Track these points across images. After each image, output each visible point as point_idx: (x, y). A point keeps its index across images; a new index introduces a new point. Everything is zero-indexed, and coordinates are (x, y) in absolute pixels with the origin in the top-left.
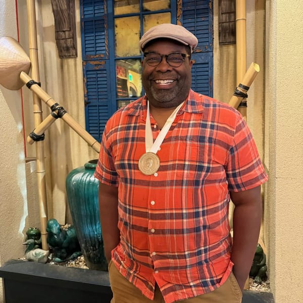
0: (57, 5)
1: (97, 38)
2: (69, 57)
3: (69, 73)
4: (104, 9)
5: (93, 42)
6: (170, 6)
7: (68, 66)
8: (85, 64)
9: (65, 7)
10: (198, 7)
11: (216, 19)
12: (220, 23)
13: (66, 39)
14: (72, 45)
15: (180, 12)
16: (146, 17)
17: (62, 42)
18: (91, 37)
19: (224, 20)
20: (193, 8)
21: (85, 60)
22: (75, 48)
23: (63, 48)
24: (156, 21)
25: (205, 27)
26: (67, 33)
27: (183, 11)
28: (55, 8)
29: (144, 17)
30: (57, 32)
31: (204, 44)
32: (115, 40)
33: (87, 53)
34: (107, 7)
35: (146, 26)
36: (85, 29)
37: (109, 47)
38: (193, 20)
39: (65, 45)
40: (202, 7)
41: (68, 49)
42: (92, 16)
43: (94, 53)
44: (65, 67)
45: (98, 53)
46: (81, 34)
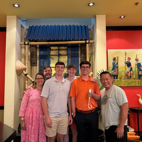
0: (32, 50)
1: (44, 61)
2: (34, 66)
3: (34, 70)
4: (47, 53)
5: (43, 62)
6: (67, 54)
7: (34, 69)
8: (40, 68)
9: (35, 51)
10: (75, 55)
11: (80, 59)
12: (81, 60)
13: (34, 60)
14: (36, 62)
15: (70, 56)
16: (60, 56)
17: (33, 61)
18: (42, 60)
19: (82, 59)
20: (74, 55)
21: (40, 67)
22: (37, 63)
23: (33, 63)
24: (63, 58)
25: (77, 61)
26: (35, 59)
27: (71, 56)
28: (31, 51)
29: (59, 56)
30: (31, 58)
31: (77, 65)
32: (50, 62)
33: (41, 65)
34: (48, 52)
35: (60, 59)
36: (40, 58)
37: (48, 64)
38: (74, 58)
39: (33, 62)
40: (76, 55)
41: (34, 63)
42: (43, 54)
43: (43, 65)
44: (33, 69)
45: (44, 65)
46: (39, 59)
